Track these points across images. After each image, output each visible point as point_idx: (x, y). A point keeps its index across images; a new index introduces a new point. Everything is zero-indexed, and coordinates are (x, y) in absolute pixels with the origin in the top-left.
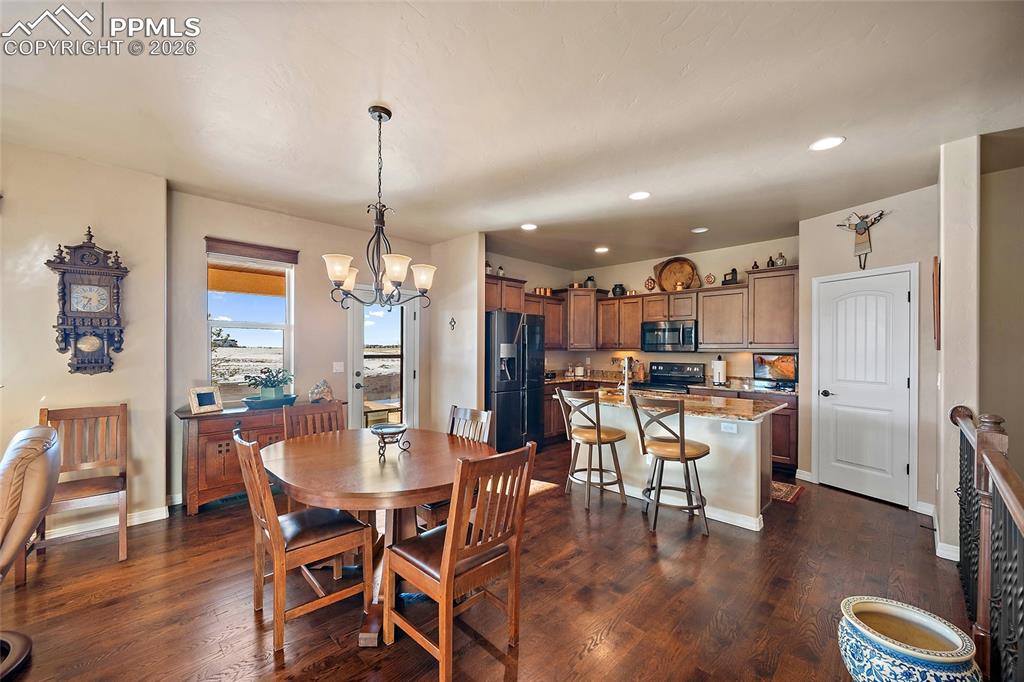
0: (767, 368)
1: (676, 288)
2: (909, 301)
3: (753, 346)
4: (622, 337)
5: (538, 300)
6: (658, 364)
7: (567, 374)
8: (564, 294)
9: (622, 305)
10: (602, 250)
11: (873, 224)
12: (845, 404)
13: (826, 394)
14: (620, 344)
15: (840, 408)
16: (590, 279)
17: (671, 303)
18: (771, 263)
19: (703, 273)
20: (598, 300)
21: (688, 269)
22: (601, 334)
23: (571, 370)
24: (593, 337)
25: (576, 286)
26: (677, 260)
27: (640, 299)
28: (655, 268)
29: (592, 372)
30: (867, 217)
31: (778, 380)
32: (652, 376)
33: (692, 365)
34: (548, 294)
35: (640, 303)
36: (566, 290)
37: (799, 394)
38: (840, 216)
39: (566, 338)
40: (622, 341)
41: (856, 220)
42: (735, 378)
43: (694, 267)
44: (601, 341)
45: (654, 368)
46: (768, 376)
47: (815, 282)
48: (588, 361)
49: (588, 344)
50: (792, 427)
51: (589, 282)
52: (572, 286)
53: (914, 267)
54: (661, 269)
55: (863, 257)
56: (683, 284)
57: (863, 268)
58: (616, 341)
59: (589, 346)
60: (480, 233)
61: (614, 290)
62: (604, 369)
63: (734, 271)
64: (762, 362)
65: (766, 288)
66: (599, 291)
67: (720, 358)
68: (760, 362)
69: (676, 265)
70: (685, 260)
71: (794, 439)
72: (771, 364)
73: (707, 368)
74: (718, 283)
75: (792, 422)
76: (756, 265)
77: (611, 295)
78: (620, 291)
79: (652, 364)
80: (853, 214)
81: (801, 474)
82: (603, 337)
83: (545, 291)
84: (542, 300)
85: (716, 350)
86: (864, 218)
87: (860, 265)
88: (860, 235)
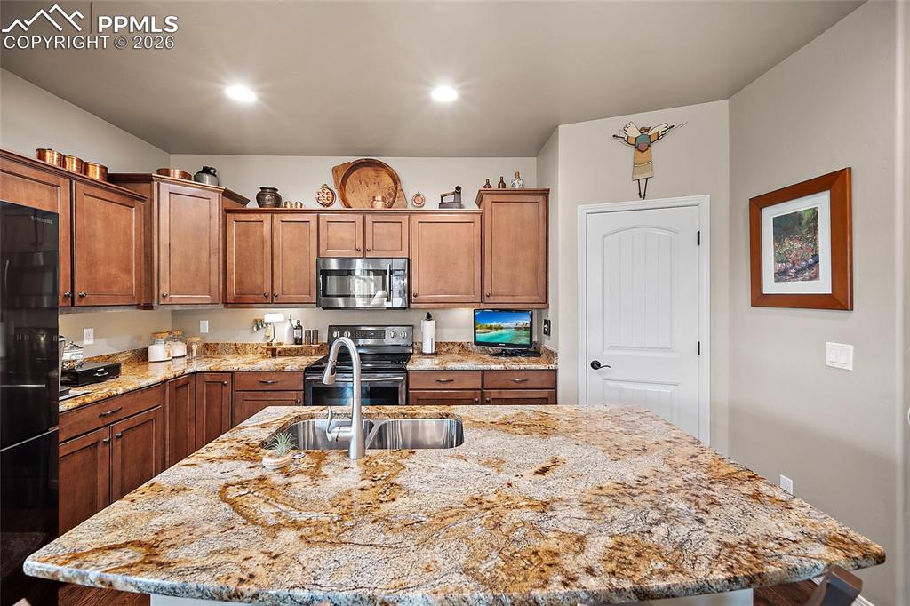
2: (699, 243)
3: (490, 299)
4: (278, 283)
8: (146, 186)
9: (278, 225)
11: (656, 140)
13: (596, 365)
14: (274, 295)
15: (625, 386)
16: (206, 170)
17: (369, 228)
19: (410, 189)
20: (227, 211)
21: (388, 181)
22: (233, 277)
24: (216, 279)
26: (369, 163)
28: (335, 171)
30: (649, 130)
34: (95, 174)
36: (148, 179)
37: (559, 367)
38: (615, 124)
39: (149, 283)
40: (278, 291)
41: (634, 133)
43: (396, 180)
44: (233, 289)
48: (205, 326)
49: (205, 296)
51: (207, 176)
52: (165, 173)
53: (705, 200)
54: (344, 174)
55: (643, 183)
56: (383, 199)
57: (643, 197)
58: (267, 290)
59: (206, 299)
61: (260, 198)
62: (240, 340)
63: (457, 189)
66: (227, 194)
67: (429, 317)
69: (369, 172)
70: (382, 166)
73: (416, 332)
74: (435, 206)
76: (488, 184)
77: (253, 205)
78: (271, 200)
79: (332, 328)
80: (630, 124)
82: (239, 283)
83: (84, 167)
84: (64, 182)
85: (423, 306)
86: (644, 130)
87: (640, 193)
88: (639, 153)
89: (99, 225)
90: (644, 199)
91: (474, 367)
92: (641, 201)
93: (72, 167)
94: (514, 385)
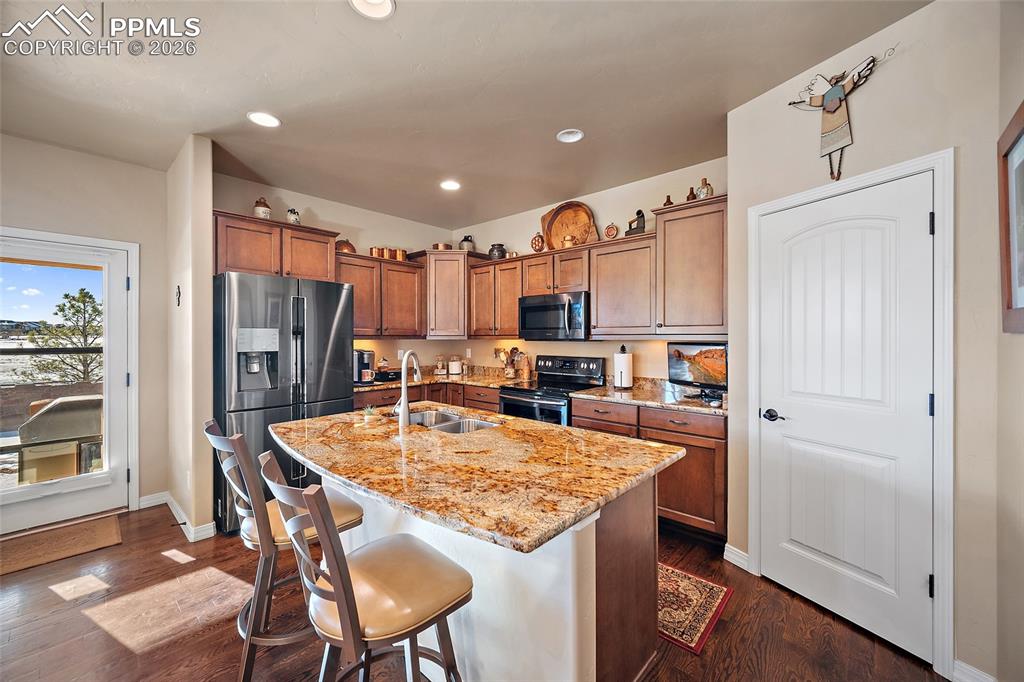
0: (687, 364)
1: (563, 245)
2: (932, 232)
3: (663, 330)
4: (498, 317)
5: (370, 264)
6: (545, 358)
7: (437, 372)
8: (423, 259)
9: (498, 273)
10: (450, 186)
11: (856, 86)
12: (800, 436)
13: (771, 415)
14: (496, 329)
15: (795, 445)
16: (466, 239)
17: (557, 266)
18: (692, 196)
19: (603, 223)
20: (471, 268)
21: (583, 217)
22: (474, 317)
23: (440, 366)
24: (463, 320)
25: (441, 247)
26: (569, 206)
27: (520, 262)
28: (543, 219)
29: (471, 369)
30: (843, 77)
31: (702, 386)
32: (541, 375)
33: (590, 360)
34: (399, 258)
35: (519, 268)
36: (425, 254)
37: (729, 414)
38: (793, 87)
39: (423, 323)
40: (498, 326)
41: (823, 88)
42: (645, 379)
43: (591, 215)
44: (474, 327)
45: (541, 363)
46: (689, 377)
47: (753, 213)
49: (457, 331)
50: (718, 470)
51: (465, 244)
52: (436, 247)
53: (944, 160)
54: (550, 220)
55: (836, 157)
56: (573, 238)
57: (836, 176)
58: (492, 326)
59: (456, 332)
60: (199, 136)
62: (487, 364)
63: (639, 213)
64: (680, 356)
65: (682, 235)
67: (623, 350)
68: (676, 357)
69: (569, 213)
70: (579, 205)
71: (722, 491)
72: (691, 359)
73: (608, 364)
74: (622, 235)
75: (719, 461)
76: (669, 202)
78: (499, 253)
79: (539, 358)
80: (816, 79)
81: (732, 554)
82: (477, 320)
83: (393, 253)
84: (377, 264)
85: (617, 337)
86: (837, 81)
87: (832, 173)
88: (830, 115)
89: (396, 287)
90: (838, 180)
91: (629, 402)
92: (836, 183)
93: (386, 255)
94: (672, 426)
